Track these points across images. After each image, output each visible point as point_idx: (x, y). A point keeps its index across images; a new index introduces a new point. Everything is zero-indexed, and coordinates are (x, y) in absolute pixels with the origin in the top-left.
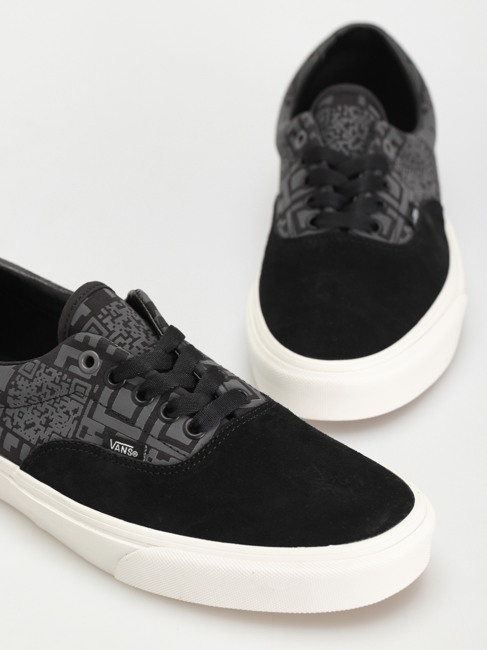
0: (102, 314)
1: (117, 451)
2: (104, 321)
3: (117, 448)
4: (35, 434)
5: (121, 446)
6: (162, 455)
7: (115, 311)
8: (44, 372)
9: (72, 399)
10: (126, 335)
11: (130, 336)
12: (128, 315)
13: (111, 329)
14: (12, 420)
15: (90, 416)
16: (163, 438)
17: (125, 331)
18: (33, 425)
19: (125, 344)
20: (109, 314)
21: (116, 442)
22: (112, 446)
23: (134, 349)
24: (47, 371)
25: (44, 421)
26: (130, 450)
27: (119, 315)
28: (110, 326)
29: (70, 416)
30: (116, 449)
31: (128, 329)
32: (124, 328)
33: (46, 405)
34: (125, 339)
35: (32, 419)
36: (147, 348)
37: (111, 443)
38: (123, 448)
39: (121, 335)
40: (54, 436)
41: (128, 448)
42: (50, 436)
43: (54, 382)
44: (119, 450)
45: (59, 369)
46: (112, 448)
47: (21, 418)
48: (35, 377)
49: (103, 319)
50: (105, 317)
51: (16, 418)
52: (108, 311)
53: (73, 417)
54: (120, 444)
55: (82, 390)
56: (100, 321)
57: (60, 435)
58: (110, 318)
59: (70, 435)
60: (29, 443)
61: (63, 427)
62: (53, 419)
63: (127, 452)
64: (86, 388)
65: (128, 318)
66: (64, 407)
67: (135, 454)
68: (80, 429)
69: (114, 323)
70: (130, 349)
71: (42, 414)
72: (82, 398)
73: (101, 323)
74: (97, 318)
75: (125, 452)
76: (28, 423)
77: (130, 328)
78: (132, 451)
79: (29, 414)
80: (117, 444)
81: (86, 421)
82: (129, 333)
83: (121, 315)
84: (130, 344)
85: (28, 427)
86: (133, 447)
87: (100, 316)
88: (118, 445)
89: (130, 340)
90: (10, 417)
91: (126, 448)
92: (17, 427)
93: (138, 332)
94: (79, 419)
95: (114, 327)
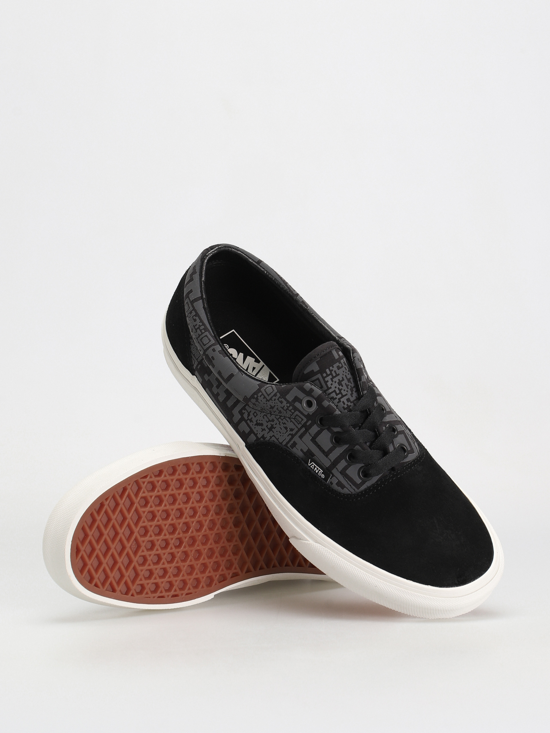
0: (326, 373)
2: (326, 379)
3: (313, 467)
4: (262, 431)
5: (315, 467)
6: (339, 484)
7: (335, 372)
8: (278, 399)
9: (291, 421)
10: (338, 392)
11: (340, 393)
12: (343, 375)
13: (329, 386)
14: (249, 415)
15: (301, 437)
16: (343, 472)
17: (339, 388)
18: (262, 425)
19: (336, 398)
20: (331, 374)
21: (313, 463)
22: (310, 464)
23: (341, 403)
24: (280, 400)
25: (269, 426)
26: (320, 473)
27: (337, 375)
28: (329, 384)
29: (287, 431)
30: (311, 467)
31: (340, 387)
32: (338, 386)
33: (273, 417)
34: (337, 395)
35: (262, 421)
36: (349, 404)
37: (309, 462)
38: (316, 469)
39: (335, 391)
40: (273, 439)
41: (319, 470)
42: (271, 437)
43: (283, 408)
44: (313, 468)
45: (288, 402)
46: (309, 465)
47: (255, 417)
48: (271, 399)
49: (326, 377)
50: (328, 375)
51: (251, 414)
52: (331, 371)
53: (289, 432)
54: (314, 466)
55: (300, 420)
56: (324, 378)
57: (277, 439)
58: (330, 377)
59: (284, 443)
60: (256, 435)
61: (281, 436)
62: (276, 427)
63: (318, 472)
64: (302, 420)
65: (342, 378)
66: (285, 423)
67: (323, 476)
68: (292, 442)
69: (332, 381)
70: (338, 402)
71: (269, 421)
72: (299, 424)
73: (324, 380)
74: (322, 375)
75: (317, 472)
76: (258, 422)
77: (342, 386)
78: (321, 473)
79: (261, 416)
80: (313, 464)
81: (296, 439)
82: (340, 390)
83: (339, 374)
84: (339, 399)
85: (257, 424)
86: (322, 471)
87: (325, 375)
89: (340, 396)
90: (248, 412)
91: (318, 470)
92: (251, 421)
93: (346, 389)
94: (293, 436)
95: (332, 384)
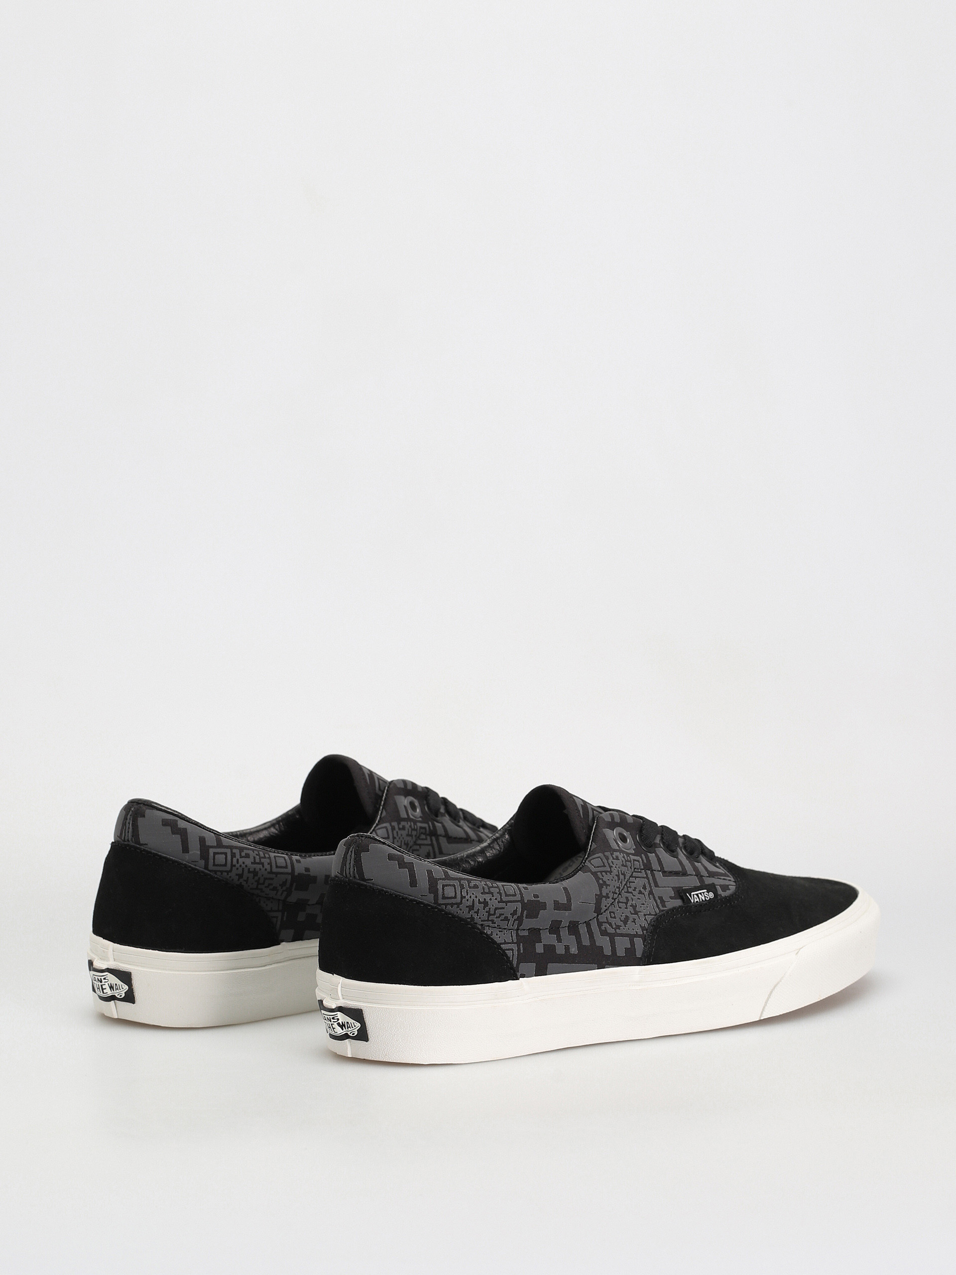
1: (697, 902)
8: (613, 859)
9: (636, 877)
14: (610, 924)
15: (656, 885)
18: (627, 918)
21: (692, 893)
22: (692, 899)
25: (631, 909)
26: (706, 894)
29: (644, 894)
30: (696, 900)
33: (624, 895)
35: (623, 913)
37: (689, 897)
38: (700, 895)
40: (649, 918)
41: (704, 893)
44: (698, 900)
46: (692, 901)
47: (615, 917)
48: (610, 867)
51: (610, 920)
53: (646, 893)
54: (696, 894)
55: (639, 864)
57: (650, 914)
59: (658, 911)
60: (637, 935)
64: (639, 861)
66: (635, 888)
67: (711, 895)
68: (659, 901)
71: (626, 903)
72: (640, 872)
75: (704, 898)
76: (623, 918)
78: (708, 894)
79: (617, 910)
80: (693, 895)
81: (657, 892)
85: (625, 921)
86: (706, 891)
88: (695, 896)
90: (605, 923)
91: (702, 894)
92: (618, 927)
94: (651, 893)
